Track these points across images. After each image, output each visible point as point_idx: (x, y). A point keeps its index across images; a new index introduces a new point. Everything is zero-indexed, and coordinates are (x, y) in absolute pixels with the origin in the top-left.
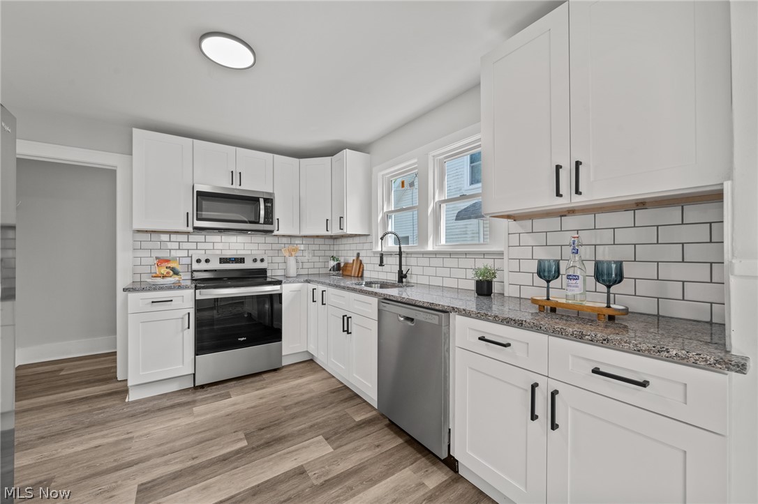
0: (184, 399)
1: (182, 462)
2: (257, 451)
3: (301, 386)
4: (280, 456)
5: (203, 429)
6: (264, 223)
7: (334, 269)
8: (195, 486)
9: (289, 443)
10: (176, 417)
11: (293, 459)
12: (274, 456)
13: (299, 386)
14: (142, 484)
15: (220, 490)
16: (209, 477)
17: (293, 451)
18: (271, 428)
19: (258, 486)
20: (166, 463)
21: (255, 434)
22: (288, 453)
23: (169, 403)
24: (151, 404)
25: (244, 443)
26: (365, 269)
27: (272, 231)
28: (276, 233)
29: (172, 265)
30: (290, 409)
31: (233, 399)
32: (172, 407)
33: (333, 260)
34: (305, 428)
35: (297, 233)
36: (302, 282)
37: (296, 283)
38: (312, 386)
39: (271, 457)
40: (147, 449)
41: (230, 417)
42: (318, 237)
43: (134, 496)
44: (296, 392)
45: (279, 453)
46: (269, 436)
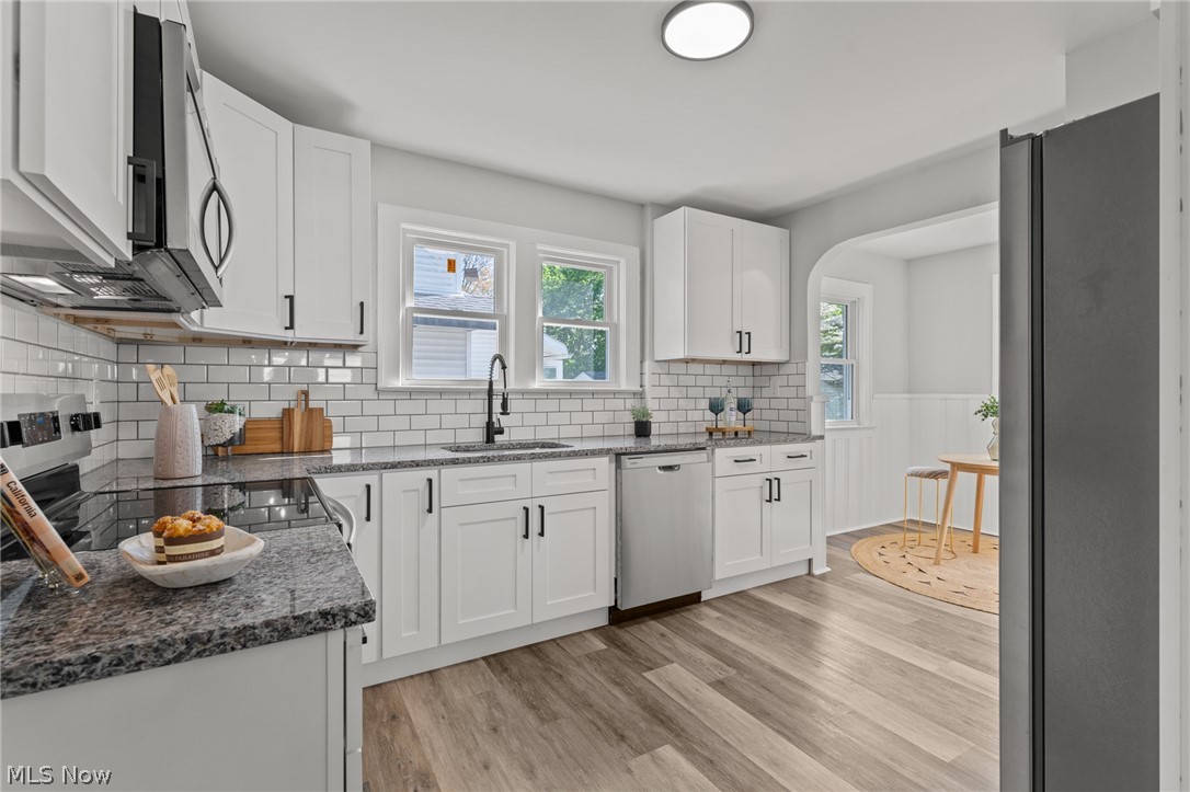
2: (683, 731)
18: (618, 726)
19: (753, 714)
21: (636, 743)
39: (695, 713)
45: (684, 706)
46: (641, 725)
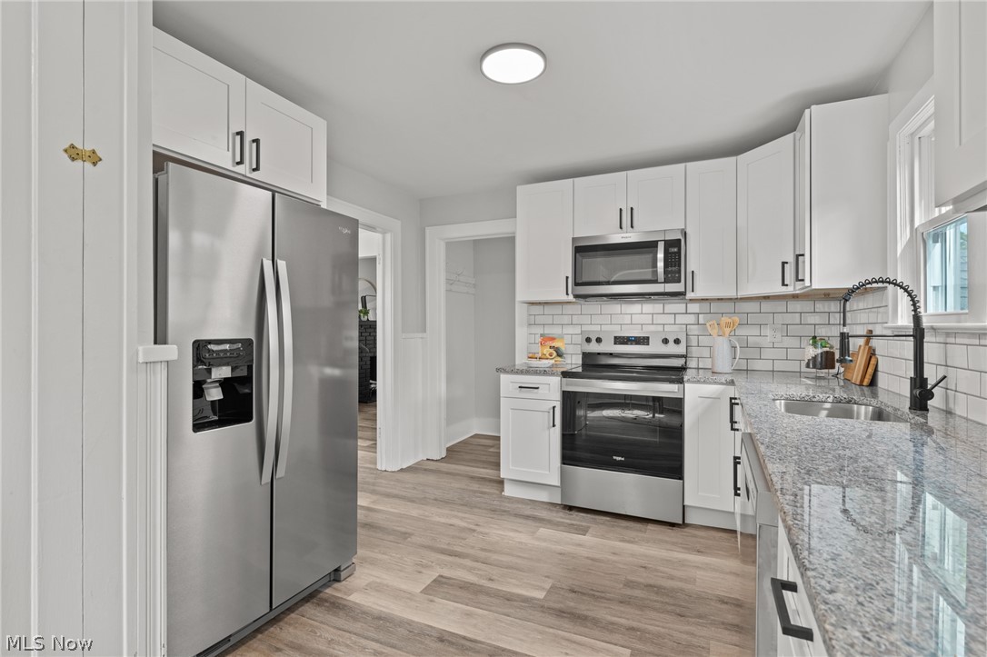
0: (544, 514)
1: (480, 576)
2: (543, 612)
3: (684, 565)
4: (556, 636)
5: (526, 555)
6: (666, 281)
7: (813, 363)
8: (464, 607)
9: (582, 629)
10: (520, 529)
11: (565, 651)
12: (551, 630)
13: (682, 563)
14: (442, 576)
15: (475, 626)
16: (482, 606)
17: (575, 642)
18: (585, 598)
20: (470, 570)
21: (562, 593)
22: (568, 640)
23: (528, 512)
24: (515, 506)
25: (540, 595)
26: (880, 368)
27: (683, 294)
28: (690, 295)
29: (556, 344)
30: (633, 588)
31: (587, 539)
32: (527, 517)
33: (815, 345)
34: (621, 625)
35: (732, 294)
36: (722, 384)
37: (710, 383)
38: (699, 574)
39: (547, 630)
40: (473, 547)
41: (560, 557)
42: (767, 298)
43: (429, 582)
44: (666, 569)
45: (560, 632)
46: (572, 604)
